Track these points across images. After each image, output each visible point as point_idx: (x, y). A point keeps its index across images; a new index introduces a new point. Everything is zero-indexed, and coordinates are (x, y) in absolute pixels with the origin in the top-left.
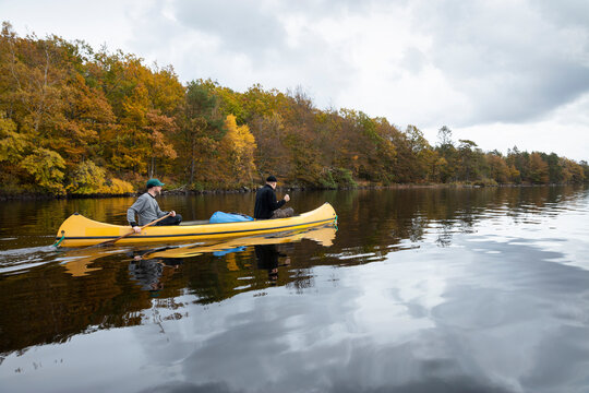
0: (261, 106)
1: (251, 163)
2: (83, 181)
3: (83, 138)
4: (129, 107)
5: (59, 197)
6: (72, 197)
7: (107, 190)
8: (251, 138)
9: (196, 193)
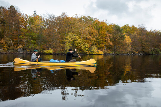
0: (129, 30)
1: (130, 47)
2: (93, 51)
3: (93, 40)
4: (101, 32)
5: (87, 54)
6: (90, 54)
7: (97, 53)
8: (130, 39)
9: (117, 54)
